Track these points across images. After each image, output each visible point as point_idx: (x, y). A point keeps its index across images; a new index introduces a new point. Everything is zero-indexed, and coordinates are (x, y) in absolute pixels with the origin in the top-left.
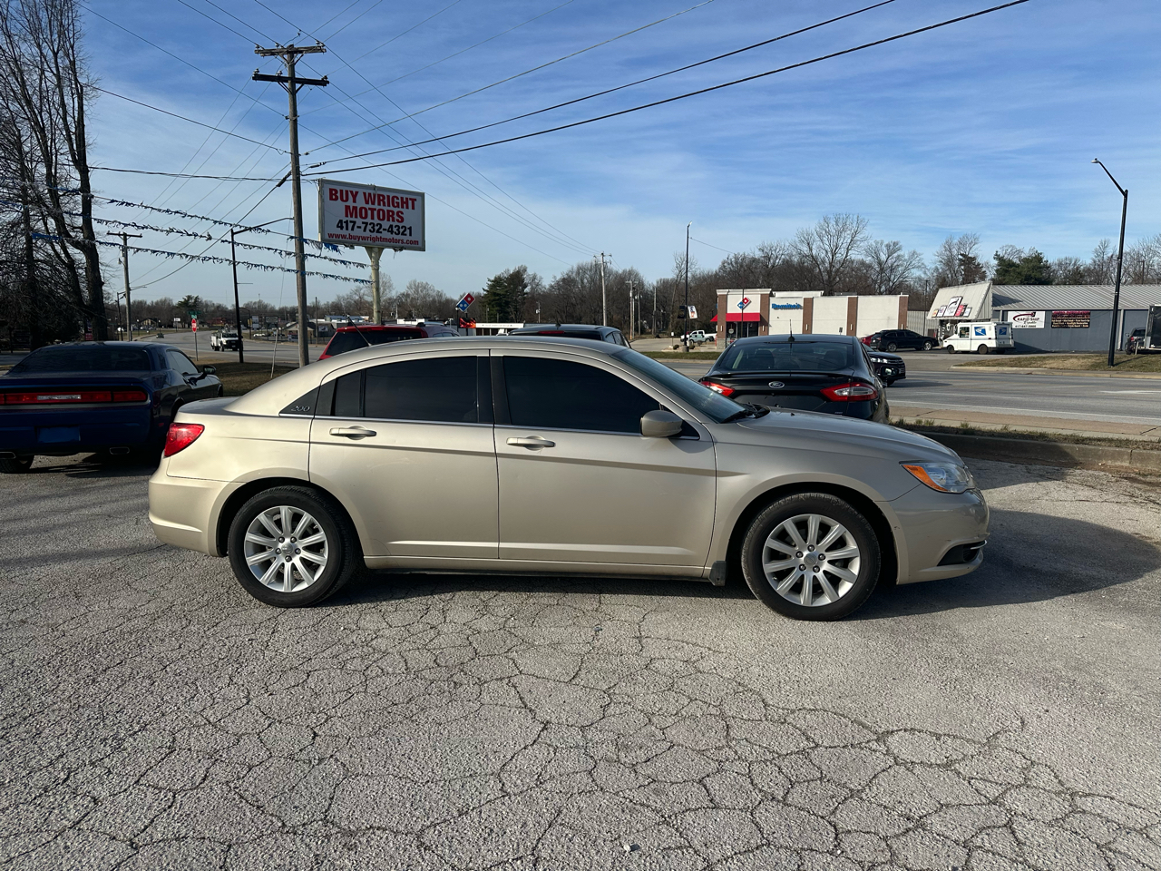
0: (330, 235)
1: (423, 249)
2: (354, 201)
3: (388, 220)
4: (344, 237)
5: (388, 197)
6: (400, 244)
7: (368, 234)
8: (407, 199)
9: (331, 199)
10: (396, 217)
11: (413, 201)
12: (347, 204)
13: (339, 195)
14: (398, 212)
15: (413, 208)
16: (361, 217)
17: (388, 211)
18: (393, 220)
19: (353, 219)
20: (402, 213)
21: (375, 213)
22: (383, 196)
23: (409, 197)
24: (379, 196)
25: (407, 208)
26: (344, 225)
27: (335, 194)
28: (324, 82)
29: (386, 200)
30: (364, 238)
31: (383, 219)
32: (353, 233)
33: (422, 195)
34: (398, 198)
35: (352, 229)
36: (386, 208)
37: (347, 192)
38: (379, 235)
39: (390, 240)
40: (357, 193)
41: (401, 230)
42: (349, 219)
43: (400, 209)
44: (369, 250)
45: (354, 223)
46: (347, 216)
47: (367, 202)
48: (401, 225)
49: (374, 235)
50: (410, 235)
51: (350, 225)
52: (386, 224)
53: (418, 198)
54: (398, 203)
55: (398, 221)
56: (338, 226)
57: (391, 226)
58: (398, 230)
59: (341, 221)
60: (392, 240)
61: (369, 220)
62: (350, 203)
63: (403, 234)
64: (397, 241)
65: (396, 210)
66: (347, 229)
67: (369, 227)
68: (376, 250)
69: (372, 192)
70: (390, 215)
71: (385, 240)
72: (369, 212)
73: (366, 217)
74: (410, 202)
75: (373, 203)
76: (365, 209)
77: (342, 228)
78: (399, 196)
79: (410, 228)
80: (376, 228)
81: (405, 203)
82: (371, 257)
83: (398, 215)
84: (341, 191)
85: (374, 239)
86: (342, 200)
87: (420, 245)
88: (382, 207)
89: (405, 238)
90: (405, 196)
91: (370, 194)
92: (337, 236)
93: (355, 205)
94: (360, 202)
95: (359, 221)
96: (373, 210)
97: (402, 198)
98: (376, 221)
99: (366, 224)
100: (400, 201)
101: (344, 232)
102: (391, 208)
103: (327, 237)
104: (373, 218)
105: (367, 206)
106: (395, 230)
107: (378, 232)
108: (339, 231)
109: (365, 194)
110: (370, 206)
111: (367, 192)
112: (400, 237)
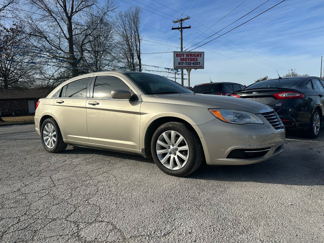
0: (176, 67)
1: (203, 68)
2: (183, 56)
3: (193, 61)
4: (180, 67)
5: (193, 54)
6: (196, 67)
7: (187, 65)
8: (199, 54)
9: (177, 57)
10: (195, 60)
11: (201, 54)
12: (181, 57)
13: (179, 55)
14: (196, 58)
15: (201, 57)
16: (185, 61)
17: (193, 58)
18: (194, 61)
19: (183, 62)
20: (197, 58)
21: (189, 59)
22: (192, 54)
23: (199, 53)
24: (190, 54)
25: (199, 57)
26: (180, 63)
27: (178, 55)
28: (190, 27)
29: (192, 55)
30: (186, 67)
31: (191, 61)
32: (183, 66)
33: (204, 52)
34: (196, 54)
35: (182, 64)
36: (192, 58)
37: (181, 54)
38: (190, 65)
39: (193, 67)
40: (184, 54)
41: (197, 63)
42: (182, 62)
43: (197, 57)
44: (187, 70)
45: (183, 63)
46: (181, 61)
47: (187, 56)
48: (197, 62)
49: (189, 65)
50: (199, 64)
51: (182, 63)
52: (192, 62)
53: (202, 54)
54: (196, 56)
55: (196, 61)
56: (178, 64)
57: (194, 62)
58: (196, 63)
59: (179, 63)
60: (194, 66)
61: (187, 61)
62: (182, 57)
63: (197, 64)
64: (195, 67)
65: (195, 58)
66: (181, 65)
67: (187, 63)
68: (189, 70)
69: (188, 53)
70: (193, 59)
71: (192, 67)
72: (187, 59)
73: (186, 61)
74: (200, 55)
75: (189, 57)
76: (186, 58)
77: (179, 64)
78: (196, 53)
79: (199, 63)
80: (189, 63)
81: (198, 55)
82: (188, 72)
83: (196, 59)
84: (180, 54)
85: (189, 67)
86: (180, 56)
87: (202, 67)
88: (191, 57)
89: (198, 66)
90: (198, 53)
91: (188, 54)
92: (178, 67)
93: (183, 57)
94: (185, 57)
95: (184, 62)
96: (188, 58)
97: (197, 54)
98: (189, 61)
99: (186, 62)
100: (196, 55)
101: (180, 65)
102: (194, 57)
103: (175, 67)
104: (188, 61)
105: (187, 58)
106: (195, 63)
107: (190, 64)
108: (179, 65)
109: (186, 54)
110: (188, 57)
111: (187, 53)
112: (196, 65)
